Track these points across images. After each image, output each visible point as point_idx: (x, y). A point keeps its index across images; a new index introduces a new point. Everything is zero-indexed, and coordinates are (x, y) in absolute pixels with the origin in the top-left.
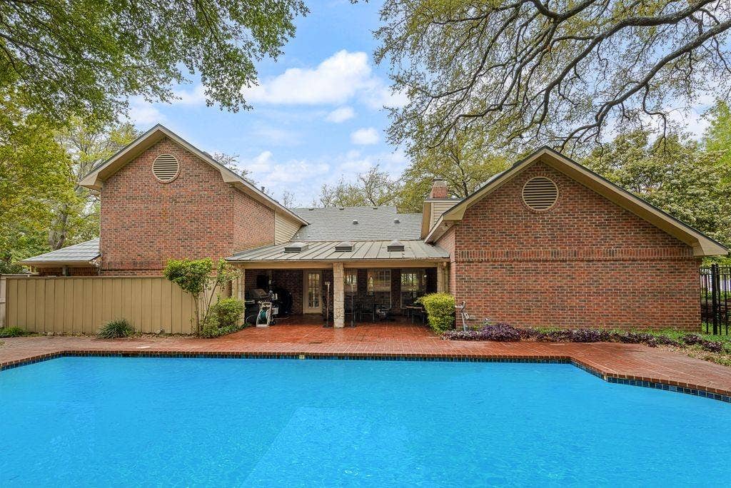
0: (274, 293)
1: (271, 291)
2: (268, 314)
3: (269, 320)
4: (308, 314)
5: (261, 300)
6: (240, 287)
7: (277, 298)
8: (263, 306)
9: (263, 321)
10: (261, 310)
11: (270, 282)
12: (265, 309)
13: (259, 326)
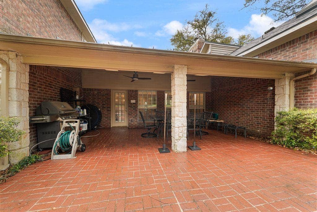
0: (83, 108)
1: (78, 107)
2: (73, 138)
3: (75, 147)
4: (115, 127)
5: (62, 115)
6: (14, 94)
7: (85, 114)
8: (65, 125)
9: (65, 149)
10: (62, 131)
11: (77, 97)
12: (69, 129)
13: (56, 157)
